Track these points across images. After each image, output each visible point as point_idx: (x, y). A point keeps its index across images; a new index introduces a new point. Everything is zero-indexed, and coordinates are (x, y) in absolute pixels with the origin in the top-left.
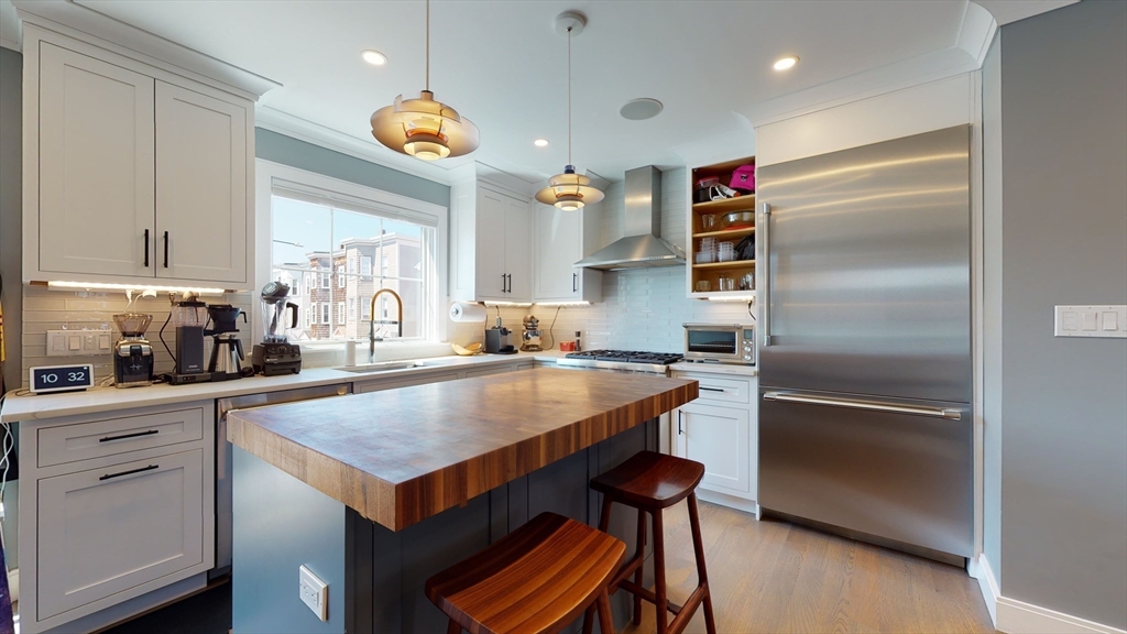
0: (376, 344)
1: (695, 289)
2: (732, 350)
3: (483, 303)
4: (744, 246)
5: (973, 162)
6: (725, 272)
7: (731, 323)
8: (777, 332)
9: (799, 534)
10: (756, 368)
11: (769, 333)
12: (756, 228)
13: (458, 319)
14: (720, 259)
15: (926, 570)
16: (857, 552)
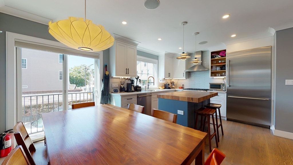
0: (149, 87)
1: (211, 76)
2: (220, 88)
3: (165, 79)
4: (223, 67)
5: (272, 54)
6: (218, 73)
7: (220, 83)
8: (230, 84)
9: (235, 123)
10: (226, 91)
11: (229, 85)
12: (226, 64)
13: (161, 82)
14: (217, 70)
15: (261, 128)
16: (247, 126)
